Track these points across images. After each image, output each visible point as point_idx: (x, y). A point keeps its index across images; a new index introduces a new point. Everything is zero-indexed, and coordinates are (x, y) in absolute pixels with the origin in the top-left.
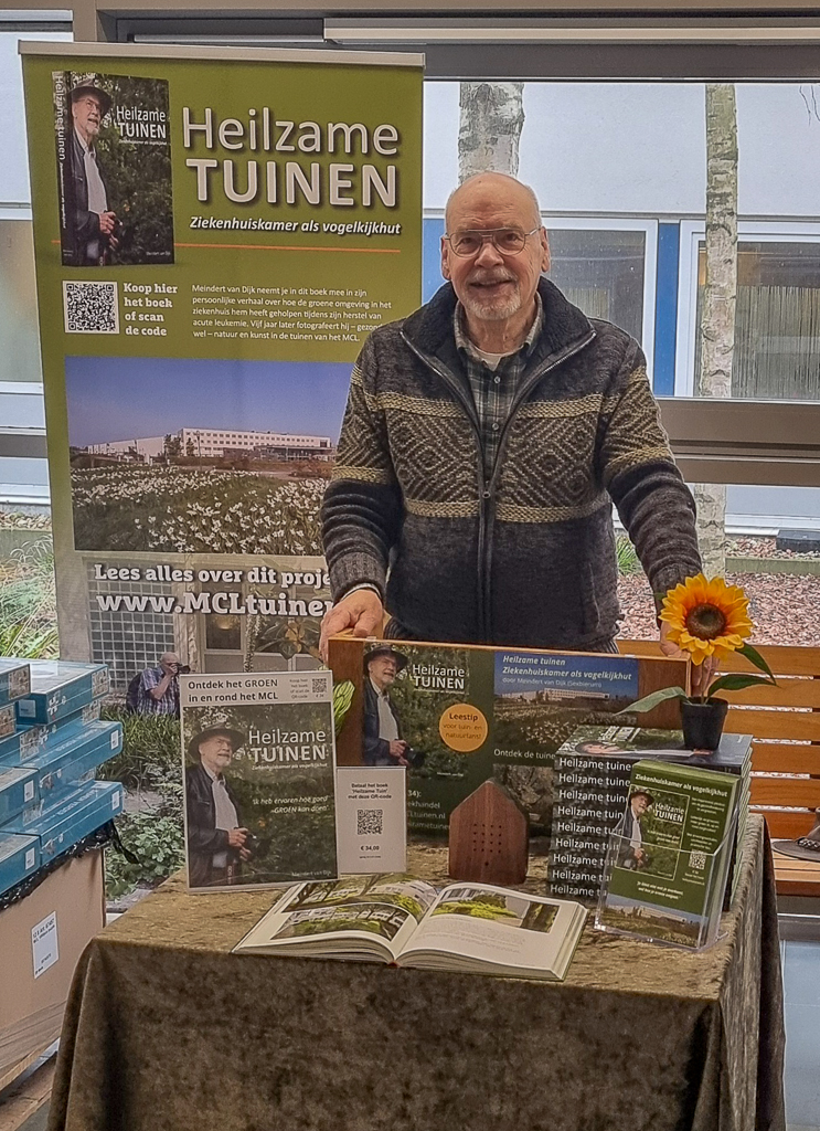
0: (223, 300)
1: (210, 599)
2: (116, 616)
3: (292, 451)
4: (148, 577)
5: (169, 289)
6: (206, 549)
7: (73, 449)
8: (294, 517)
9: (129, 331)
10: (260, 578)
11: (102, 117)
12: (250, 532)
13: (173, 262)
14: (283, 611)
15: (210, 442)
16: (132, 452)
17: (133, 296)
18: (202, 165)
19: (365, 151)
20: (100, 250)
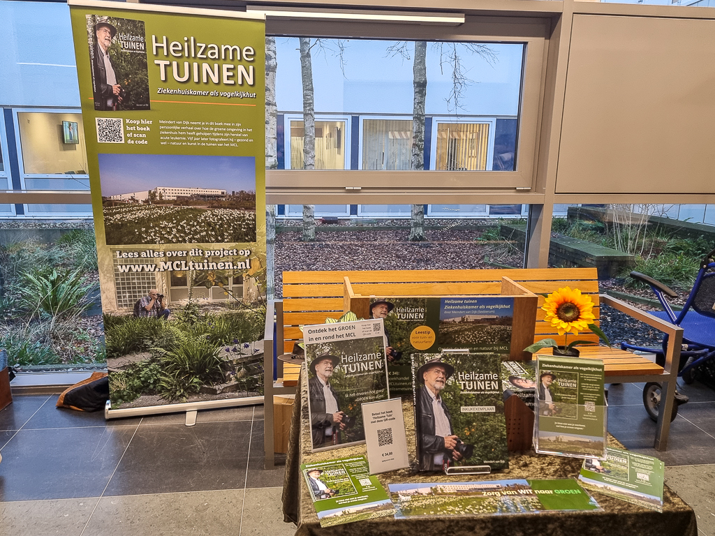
0: (174, 127)
1: (172, 264)
2: (127, 274)
3: (208, 196)
4: (142, 256)
5: (148, 122)
6: (170, 242)
7: (103, 198)
8: (210, 226)
9: (129, 142)
10: (195, 253)
11: (112, 38)
12: (190, 234)
13: (150, 109)
14: (206, 268)
15: (170, 193)
16: (132, 198)
17: (130, 125)
18: (162, 63)
19: (239, 58)
20: (114, 103)
